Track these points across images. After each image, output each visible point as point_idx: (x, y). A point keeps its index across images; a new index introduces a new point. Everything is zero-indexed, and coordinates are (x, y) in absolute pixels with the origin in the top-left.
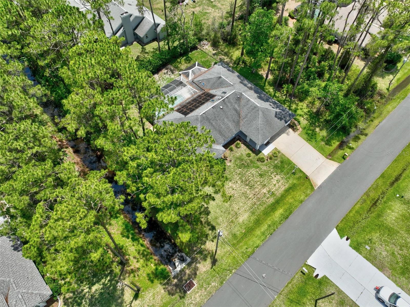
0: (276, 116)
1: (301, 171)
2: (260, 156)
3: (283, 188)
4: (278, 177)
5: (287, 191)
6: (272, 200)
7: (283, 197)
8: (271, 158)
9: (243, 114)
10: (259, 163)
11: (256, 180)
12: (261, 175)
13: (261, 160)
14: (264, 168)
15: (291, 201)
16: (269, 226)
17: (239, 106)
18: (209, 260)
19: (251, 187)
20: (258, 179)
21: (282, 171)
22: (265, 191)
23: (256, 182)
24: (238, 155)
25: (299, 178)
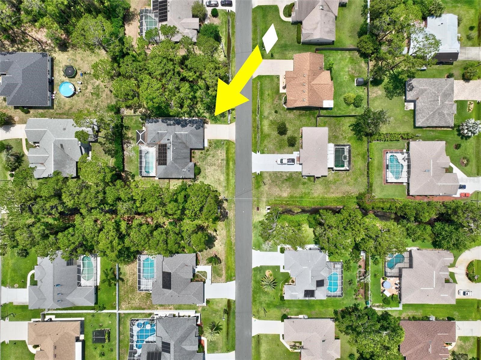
0: (197, 129)
1: (225, 140)
2: (206, 149)
3: (225, 153)
4: (219, 151)
5: (227, 153)
6: (225, 162)
7: (227, 157)
8: (210, 146)
9: (185, 141)
10: (208, 153)
11: (213, 160)
12: (213, 157)
13: (208, 150)
14: (212, 153)
15: (231, 156)
16: (232, 172)
17: (180, 139)
18: (225, 201)
19: (214, 165)
20: (214, 159)
21: (219, 147)
22: (220, 161)
23: (214, 161)
24: (198, 157)
25: (226, 144)
